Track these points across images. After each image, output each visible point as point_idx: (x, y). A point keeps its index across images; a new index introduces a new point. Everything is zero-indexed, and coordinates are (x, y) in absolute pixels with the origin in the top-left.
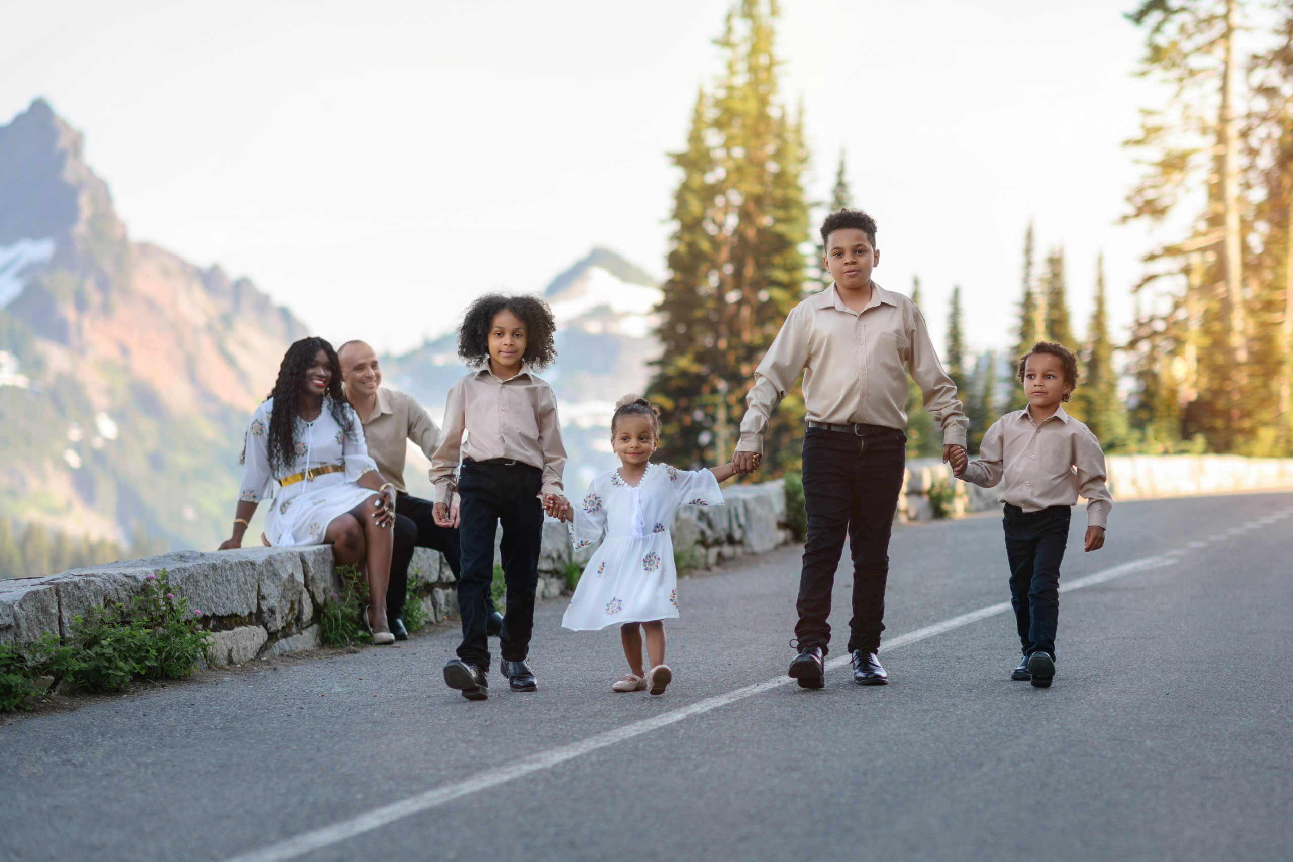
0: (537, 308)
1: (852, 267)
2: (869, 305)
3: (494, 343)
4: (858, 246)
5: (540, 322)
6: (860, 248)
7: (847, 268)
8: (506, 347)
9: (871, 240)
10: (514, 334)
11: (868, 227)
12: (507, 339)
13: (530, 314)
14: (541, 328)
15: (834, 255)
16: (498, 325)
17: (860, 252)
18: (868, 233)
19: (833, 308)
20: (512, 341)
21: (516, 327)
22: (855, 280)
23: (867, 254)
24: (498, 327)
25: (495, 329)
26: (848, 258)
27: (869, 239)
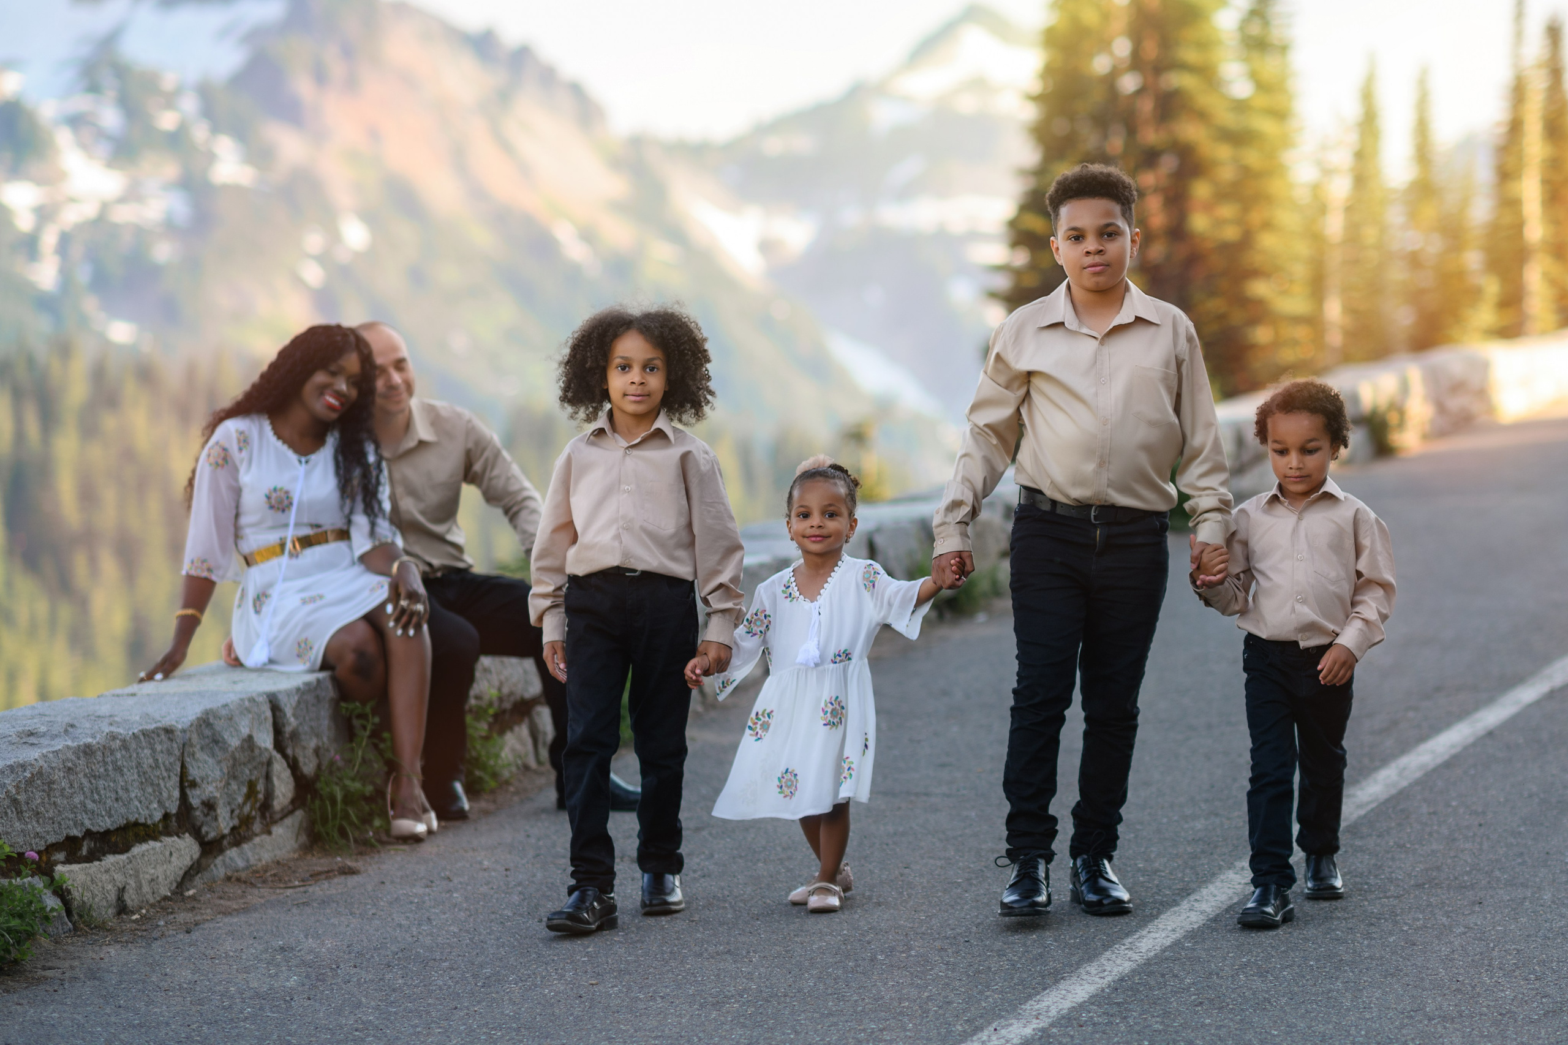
0: (680, 326)
1: (1097, 259)
2: (1118, 320)
3: (617, 382)
4: (1108, 225)
5: (685, 349)
6: (1110, 229)
7: (1089, 260)
8: (634, 386)
9: (1127, 216)
10: (648, 367)
11: (1123, 195)
12: (635, 375)
13: (670, 337)
14: (688, 357)
15: (1069, 238)
16: (621, 354)
17: (1110, 235)
18: (1123, 204)
19: (1062, 324)
20: (643, 378)
21: (650, 356)
22: (1101, 279)
23: (1120, 239)
24: (622, 358)
25: (618, 361)
26: (1091, 244)
27: (1124, 215)
